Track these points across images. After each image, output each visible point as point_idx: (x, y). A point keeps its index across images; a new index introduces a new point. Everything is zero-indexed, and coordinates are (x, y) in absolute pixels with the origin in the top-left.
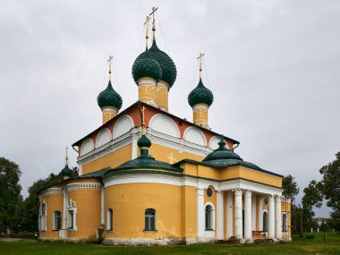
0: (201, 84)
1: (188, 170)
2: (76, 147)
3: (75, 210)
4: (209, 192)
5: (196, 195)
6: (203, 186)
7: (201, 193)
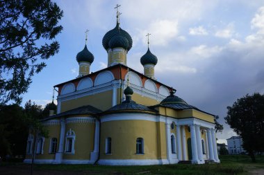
0: (149, 51)
1: (162, 111)
2: (57, 89)
3: (74, 137)
4: (173, 126)
5: (166, 129)
6: (169, 121)
7: (169, 127)
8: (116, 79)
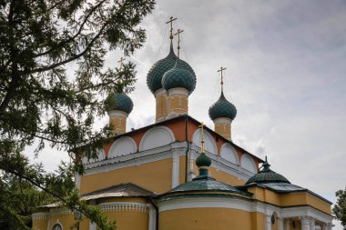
0: (222, 97)
1: (258, 194)
4: (273, 220)
5: (265, 222)
6: (269, 212)
7: (269, 220)
8: (178, 141)
